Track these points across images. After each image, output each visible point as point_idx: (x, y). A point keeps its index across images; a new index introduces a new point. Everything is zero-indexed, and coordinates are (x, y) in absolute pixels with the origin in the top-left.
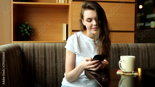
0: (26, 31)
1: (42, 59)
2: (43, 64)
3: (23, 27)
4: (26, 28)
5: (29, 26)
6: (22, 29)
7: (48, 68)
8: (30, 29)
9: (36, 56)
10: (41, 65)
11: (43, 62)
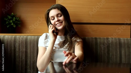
0: (11, 23)
1: (23, 53)
2: (24, 58)
3: (8, 18)
4: (12, 19)
5: (16, 17)
6: (8, 20)
7: (28, 62)
8: (16, 20)
9: (17, 50)
10: (22, 58)
11: (24, 56)
